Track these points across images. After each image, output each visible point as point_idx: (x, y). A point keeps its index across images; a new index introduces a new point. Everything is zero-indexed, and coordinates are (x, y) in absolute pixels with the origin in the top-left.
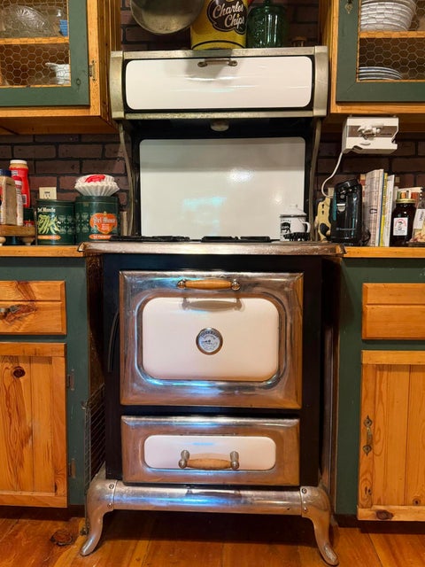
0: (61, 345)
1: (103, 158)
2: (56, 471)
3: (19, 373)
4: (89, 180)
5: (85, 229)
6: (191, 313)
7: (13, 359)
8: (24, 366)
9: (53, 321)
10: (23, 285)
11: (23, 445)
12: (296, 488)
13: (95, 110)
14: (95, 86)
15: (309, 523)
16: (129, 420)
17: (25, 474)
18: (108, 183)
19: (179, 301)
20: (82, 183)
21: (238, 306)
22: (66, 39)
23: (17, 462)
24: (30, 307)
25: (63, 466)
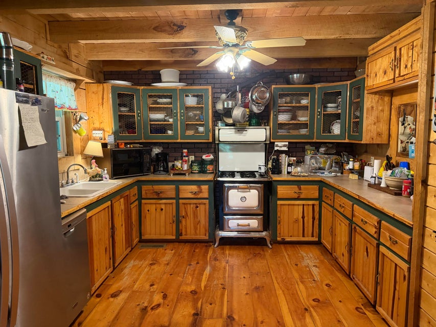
0: (208, 201)
1: (208, 148)
2: (206, 230)
3: (197, 207)
4: (207, 156)
5: (206, 169)
6: (239, 193)
7: (196, 204)
8: (198, 205)
9: (206, 195)
10: (199, 187)
11: (198, 224)
12: (262, 232)
13: (211, 140)
14: (211, 135)
15: (265, 239)
16: (226, 217)
17: (198, 232)
18: (212, 157)
19: (237, 190)
20: (204, 157)
21: (250, 191)
22: (203, 123)
23: (196, 228)
24: (200, 192)
25: (207, 228)
